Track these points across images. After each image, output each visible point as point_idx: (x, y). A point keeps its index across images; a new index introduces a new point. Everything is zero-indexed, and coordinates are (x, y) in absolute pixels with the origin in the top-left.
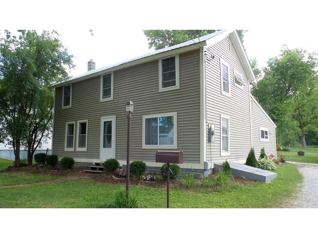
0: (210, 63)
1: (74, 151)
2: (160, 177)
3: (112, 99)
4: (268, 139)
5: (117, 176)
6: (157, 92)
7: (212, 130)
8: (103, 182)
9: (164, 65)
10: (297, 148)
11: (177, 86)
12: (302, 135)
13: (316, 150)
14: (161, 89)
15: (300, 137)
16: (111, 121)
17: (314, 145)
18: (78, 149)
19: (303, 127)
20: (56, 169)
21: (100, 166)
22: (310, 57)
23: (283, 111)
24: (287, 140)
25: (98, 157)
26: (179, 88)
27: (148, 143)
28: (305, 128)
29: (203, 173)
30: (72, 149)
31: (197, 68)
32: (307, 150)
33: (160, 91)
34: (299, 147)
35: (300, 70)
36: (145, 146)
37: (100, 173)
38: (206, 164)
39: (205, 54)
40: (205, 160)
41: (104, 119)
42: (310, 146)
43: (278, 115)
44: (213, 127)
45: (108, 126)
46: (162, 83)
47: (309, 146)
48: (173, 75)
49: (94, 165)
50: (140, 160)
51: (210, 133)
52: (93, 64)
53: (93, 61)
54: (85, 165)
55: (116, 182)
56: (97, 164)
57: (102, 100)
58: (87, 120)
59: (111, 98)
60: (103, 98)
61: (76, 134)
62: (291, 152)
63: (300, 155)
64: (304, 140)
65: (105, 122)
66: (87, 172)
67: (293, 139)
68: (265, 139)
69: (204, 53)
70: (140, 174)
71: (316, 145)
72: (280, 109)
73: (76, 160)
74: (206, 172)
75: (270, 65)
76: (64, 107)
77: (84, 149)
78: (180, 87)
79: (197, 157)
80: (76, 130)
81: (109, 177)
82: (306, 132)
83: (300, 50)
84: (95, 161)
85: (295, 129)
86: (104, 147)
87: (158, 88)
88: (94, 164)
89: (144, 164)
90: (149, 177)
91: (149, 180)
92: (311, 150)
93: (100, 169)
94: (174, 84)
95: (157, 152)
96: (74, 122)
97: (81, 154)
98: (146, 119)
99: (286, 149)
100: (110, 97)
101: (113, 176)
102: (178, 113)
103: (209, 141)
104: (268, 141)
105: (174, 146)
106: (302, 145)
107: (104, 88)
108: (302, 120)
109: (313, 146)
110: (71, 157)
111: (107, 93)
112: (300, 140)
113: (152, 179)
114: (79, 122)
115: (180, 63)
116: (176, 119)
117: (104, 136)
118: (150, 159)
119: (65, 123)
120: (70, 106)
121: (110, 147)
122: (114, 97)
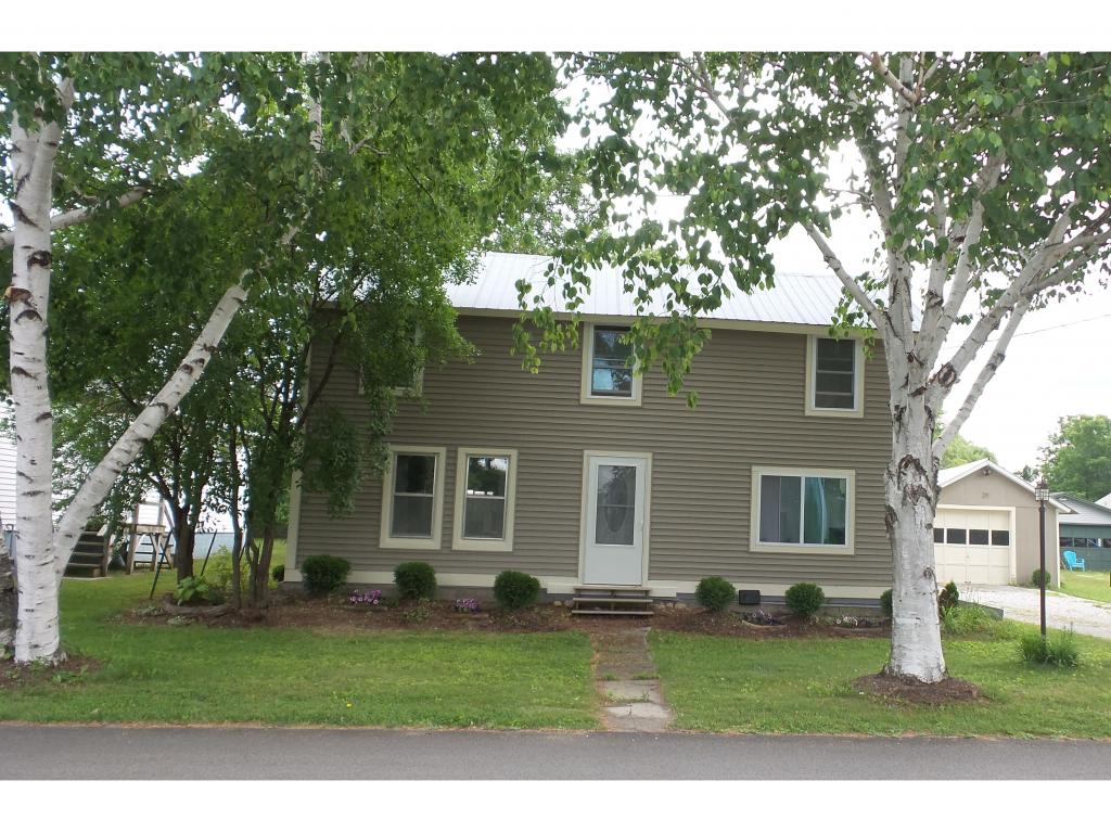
1: (437, 547)
3: (637, 403)
6: (801, 414)
9: (819, 353)
11: (858, 410)
14: (811, 408)
16: (634, 468)
18: (461, 543)
21: (618, 598)
25: (573, 571)
26: (861, 416)
30: (427, 544)
33: (808, 413)
36: (759, 545)
41: (599, 458)
46: (816, 395)
48: (847, 384)
57: (588, 398)
58: (513, 452)
59: (633, 399)
60: (594, 394)
61: (447, 490)
65: (603, 468)
66: (583, 616)
77: (500, 546)
78: (865, 414)
80: (453, 477)
84: (554, 582)
86: (602, 541)
87: (803, 405)
88: (552, 591)
93: (621, 607)
94: (849, 403)
96: (441, 450)
97: (490, 562)
98: (763, 476)
100: (630, 395)
101: (744, 622)
102: (858, 474)
105: (847, 548)
114: (465, 452)
115: (866, 359)
116: (853, 486)
117: (599, 509)
121: (629, 540)
122: (646, 400)
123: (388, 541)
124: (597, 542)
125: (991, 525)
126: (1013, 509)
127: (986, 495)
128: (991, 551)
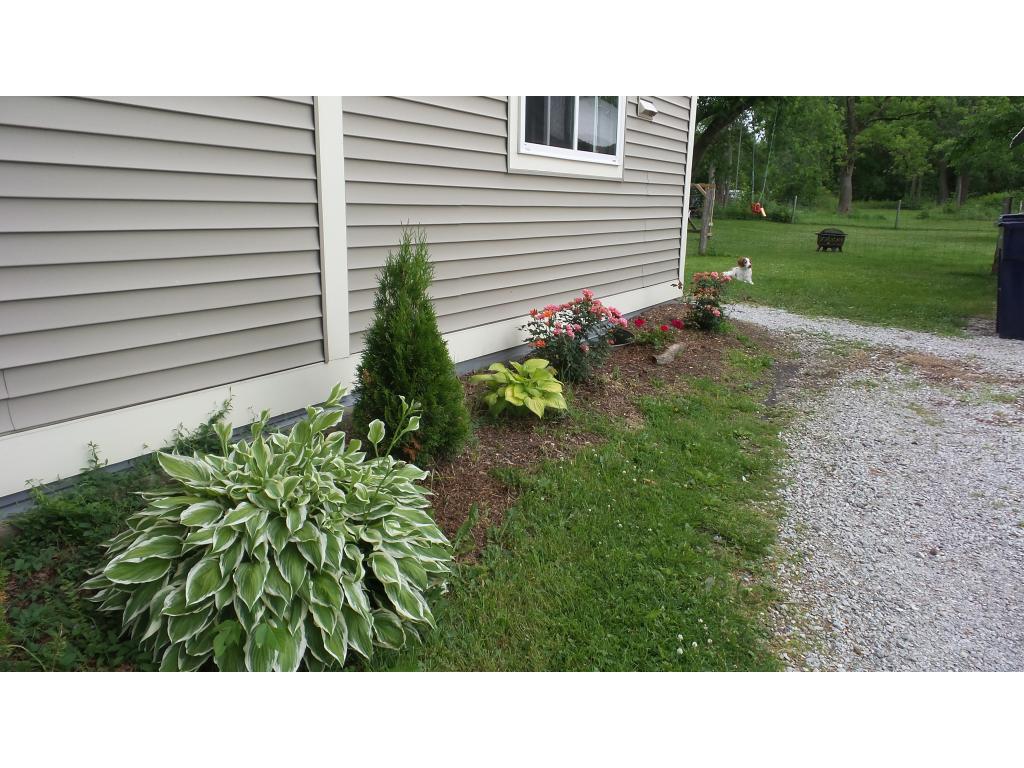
4: (618, 158)
10: (819, 212)
12: (847, 162)
13: (881, 218)
15: (837, 169)
17: (874, 199)
19: (855, 134)
24: (793, 180)
28: (863, 137)
32: (850, 217)
34: (828, 207)
42: (862, 203)
47: (858, 203)
62: (798, 227)
63: (825, 248)
64: (848, 183)
67: (814, 179)
68: (574, 153)
71: (880, 200)
82: (861, 150)
85: (827, 137)
92: (866, 218)
99: (783, 214)
104: (617, 174)
106: (838, 200)
108: (856, 104)
109: (872, 202)
112: (834, 181)
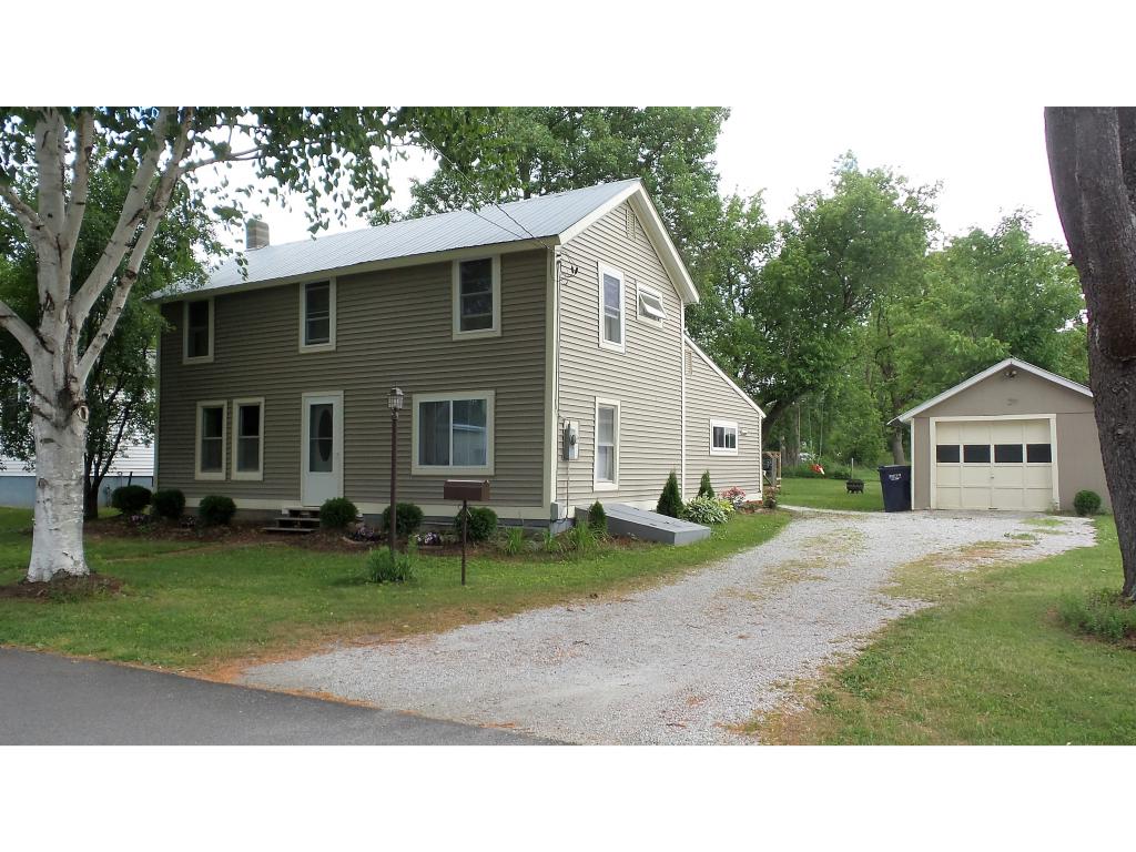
0: (570, 284)
1: (224, 479)
2: (453, 538)
3: (334, 348)
4: (736, 449)
5: (356, 536)
6: (448, 340)
7: (571, 434)
8: (322, 550)
9: (464, 277)
11: (496, 330)
12: (896, 430)
14: (458, 334)
16: (332, 405)
18: (237, 475)
19: (899, 407)
20: (185, 526)
21: (302, 516)
22: (912, 202)
23: (830, 359)
25: (297, 496)
26: (499, 334)
27: (425, 460)
29: (547, 527)
30: (220, 476)
31: (540, 293)
33: (455, 338)
35: (884, 241)
36: (418, 469)
37: (305, 533)
38: (554, 508)
39: (559, 262)
40: (553, 501)
41: (310, 399)
43: (816, 371)
44: (574, 426)
45: (323, 417)
46: (461, 319)
49: (285, 515)
50: (408, 502)
51: (567, 440)
52: (261, 230)
53: (263, 220)
54: (259, 517)
55: (354, 549)
56: (294, 513)
57: (303, 348)
58: (262, 400)
59: (331, 345)
60: (307, 343)
61: (229, 433)
63: (852, 491)
64: (899, 447)
65: (313, 407)
66: (270, 532)
68: (725, 449)
69: (556, 259)
70: (409, 532)
72: (821, 354)
73: (240, 503)
74: (556, 525)
75: (801, 215)
76: (187, 360)
77: (256, 476)
78: (503, 331)
79: (536, 493)
80: (229, 423)
81: (336, 539)
83: (887, 175)
84: (285, 506)
86: (312, 469)
87: (451, 331)
88: (287, 512)
89: (418, 509)
90: (428, 538)
91: (428, 544)
93: (305, 524)
94: (488, 324)
95: (447, 483)
96: (225, 402)
97: (250, 489)
98: (421, 404)
100: (328, 342)
101: (344, 538)
102: (496, 394)
103: (565, 457)
104: (736, 454)
105: (488, 468)
107: (308, 316)
110: (227, 496)
111: (317, 331)
113: (435, 542)
114: (237, 403)
115: (502, 275)
116: (493, 406)
117: (312, 443)
118: (431, 500)
119: (195, 405)
120: (210, 358)
121: (329, 469)
122: (340, 344)
123: (200, 475)
124: (311, 470)
125: (1026, 438)
126: (1052, 417)
127: (1012, 401)
128: (1026, 471)
